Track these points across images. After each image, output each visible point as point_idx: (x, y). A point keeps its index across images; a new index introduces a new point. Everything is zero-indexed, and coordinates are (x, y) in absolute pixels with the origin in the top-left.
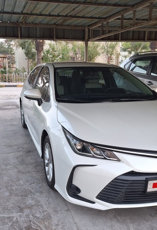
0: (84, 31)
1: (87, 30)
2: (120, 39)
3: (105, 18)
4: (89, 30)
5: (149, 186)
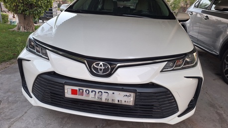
5: (66, 91)
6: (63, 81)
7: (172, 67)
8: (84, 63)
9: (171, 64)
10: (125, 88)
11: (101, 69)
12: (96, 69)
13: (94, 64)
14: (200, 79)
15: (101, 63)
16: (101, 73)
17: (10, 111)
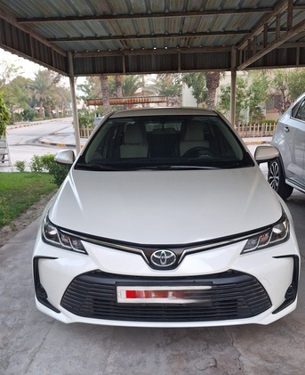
0: (230, 53)
1: (234, 52)
2: (298, 62)
3: (250, 31)
4: (238, 52)
5: (118, 294)
6: (113, 281)
7: (255, 245)
8: (140, 254)
9: (253, 242)
10: (196, 281)
11: (163, 260)
12: (157, 260)
13: (154, 254)
14: (295, 257)
15: (163, 251)
16: (164, 264)
17: (20, 340)
